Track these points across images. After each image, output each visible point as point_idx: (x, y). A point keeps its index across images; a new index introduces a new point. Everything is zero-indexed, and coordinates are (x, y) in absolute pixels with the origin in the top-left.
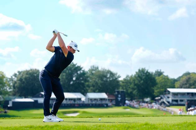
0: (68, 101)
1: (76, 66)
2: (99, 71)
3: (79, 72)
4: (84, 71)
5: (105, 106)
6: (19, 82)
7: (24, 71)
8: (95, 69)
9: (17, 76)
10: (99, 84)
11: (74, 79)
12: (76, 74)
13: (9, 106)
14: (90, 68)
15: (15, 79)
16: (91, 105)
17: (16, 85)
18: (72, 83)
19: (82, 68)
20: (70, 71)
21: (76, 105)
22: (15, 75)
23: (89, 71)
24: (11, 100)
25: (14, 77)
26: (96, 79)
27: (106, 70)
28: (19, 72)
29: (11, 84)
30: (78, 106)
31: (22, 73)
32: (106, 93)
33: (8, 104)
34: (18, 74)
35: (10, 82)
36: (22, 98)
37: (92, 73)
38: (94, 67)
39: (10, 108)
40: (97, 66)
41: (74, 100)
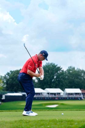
0: (50, 95)
1: (57, 67)
2: (75, 71)
3: (59, 72)
4: (63, 71)
5: (80, 99)
6: (11, 80)
7: (15, 71)
8: (72, 69)
9: (10, 74)
10: (75, 82)
11: (55, 77)
12: (56, 73)
13: (2, 99)
14: (68, 68)
15: (8, 77)
16: (68, 98)
17: (8, 82)
18: (53, 80)
19: (61, 69)
20: (52, 71)
21: (56, 99)
22: (8, 74)
23: (67, 70)
24: (4, 94)
25: (7, 76)
26: (72, 77)
27: (81, 70)
28: (11, 71)
29: (5, 81)
30: (58, 99)
31: (13, 73)
32: (80, 89)
33: (2, 97)
34: (10, 73)
35: (4, 80)
36: (13, 93)
37: (69, 72)
38: (71, 68)
39: (3, 101)
40: (73, 67)
41: (55, 94)
